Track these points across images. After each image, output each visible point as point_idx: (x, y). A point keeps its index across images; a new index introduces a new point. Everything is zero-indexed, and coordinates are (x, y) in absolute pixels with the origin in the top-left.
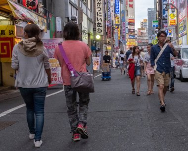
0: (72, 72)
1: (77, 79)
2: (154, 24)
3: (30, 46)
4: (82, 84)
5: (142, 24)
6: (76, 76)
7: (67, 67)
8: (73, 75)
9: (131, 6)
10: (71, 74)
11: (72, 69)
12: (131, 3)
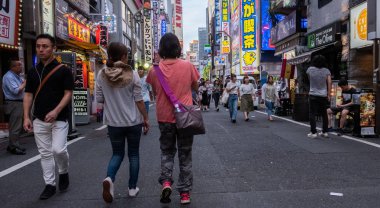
0: (177, 106)
1: (185, 116)
2: (206, 48)
3: (114, 75)
4: (192, 123)
5: (192, 46)
6: (183, 112)
7: (168, 98)
8: (179, 111)
9: (179, 25)
10: (175, 108)
11: (175, 102)
12: (178, 22)
